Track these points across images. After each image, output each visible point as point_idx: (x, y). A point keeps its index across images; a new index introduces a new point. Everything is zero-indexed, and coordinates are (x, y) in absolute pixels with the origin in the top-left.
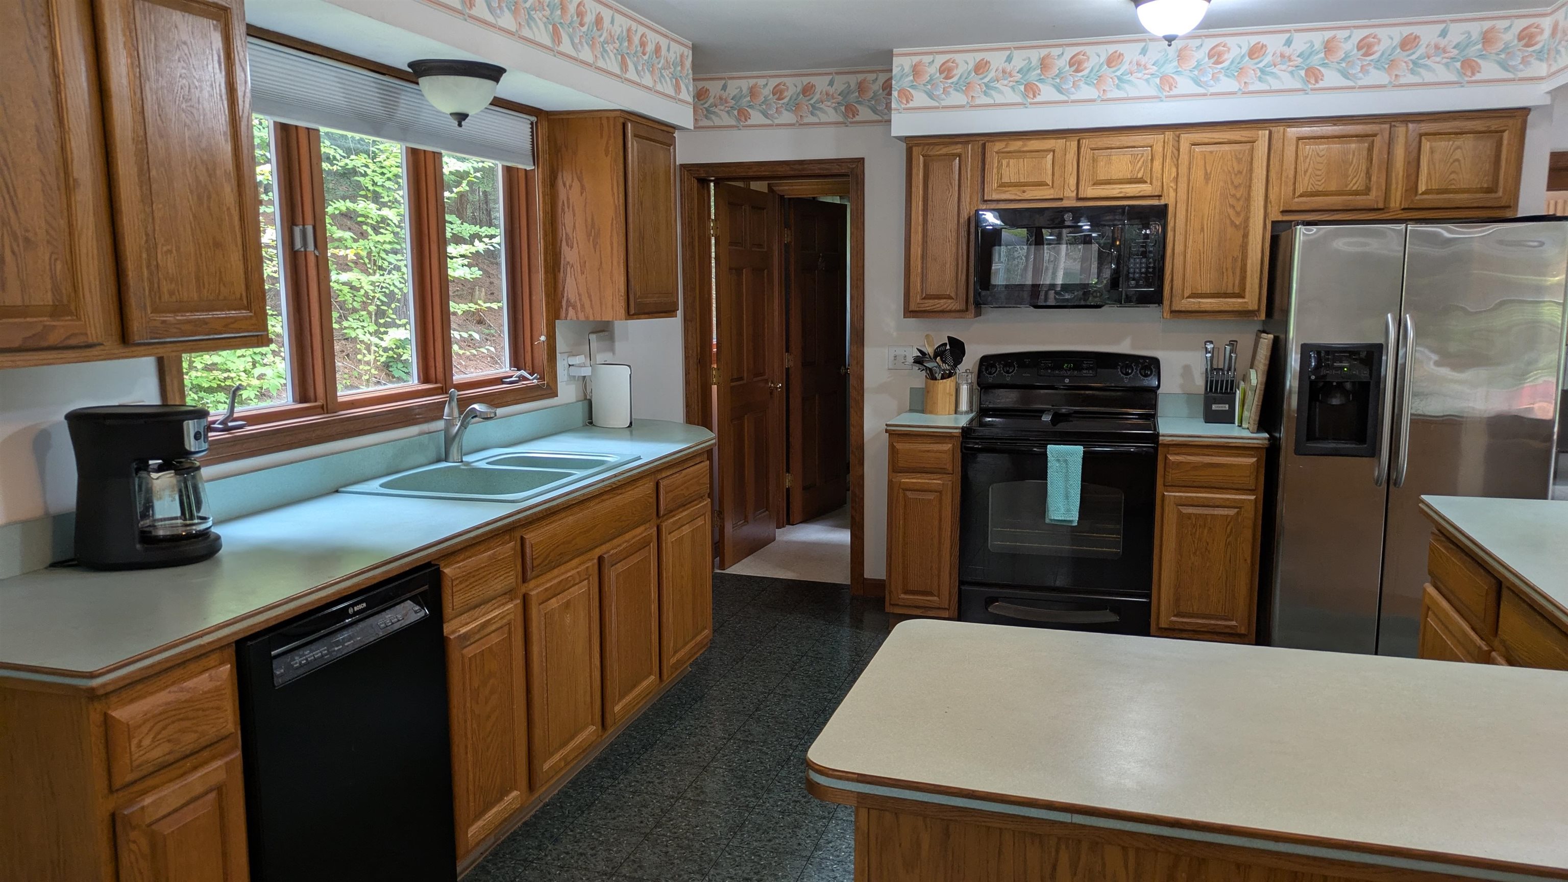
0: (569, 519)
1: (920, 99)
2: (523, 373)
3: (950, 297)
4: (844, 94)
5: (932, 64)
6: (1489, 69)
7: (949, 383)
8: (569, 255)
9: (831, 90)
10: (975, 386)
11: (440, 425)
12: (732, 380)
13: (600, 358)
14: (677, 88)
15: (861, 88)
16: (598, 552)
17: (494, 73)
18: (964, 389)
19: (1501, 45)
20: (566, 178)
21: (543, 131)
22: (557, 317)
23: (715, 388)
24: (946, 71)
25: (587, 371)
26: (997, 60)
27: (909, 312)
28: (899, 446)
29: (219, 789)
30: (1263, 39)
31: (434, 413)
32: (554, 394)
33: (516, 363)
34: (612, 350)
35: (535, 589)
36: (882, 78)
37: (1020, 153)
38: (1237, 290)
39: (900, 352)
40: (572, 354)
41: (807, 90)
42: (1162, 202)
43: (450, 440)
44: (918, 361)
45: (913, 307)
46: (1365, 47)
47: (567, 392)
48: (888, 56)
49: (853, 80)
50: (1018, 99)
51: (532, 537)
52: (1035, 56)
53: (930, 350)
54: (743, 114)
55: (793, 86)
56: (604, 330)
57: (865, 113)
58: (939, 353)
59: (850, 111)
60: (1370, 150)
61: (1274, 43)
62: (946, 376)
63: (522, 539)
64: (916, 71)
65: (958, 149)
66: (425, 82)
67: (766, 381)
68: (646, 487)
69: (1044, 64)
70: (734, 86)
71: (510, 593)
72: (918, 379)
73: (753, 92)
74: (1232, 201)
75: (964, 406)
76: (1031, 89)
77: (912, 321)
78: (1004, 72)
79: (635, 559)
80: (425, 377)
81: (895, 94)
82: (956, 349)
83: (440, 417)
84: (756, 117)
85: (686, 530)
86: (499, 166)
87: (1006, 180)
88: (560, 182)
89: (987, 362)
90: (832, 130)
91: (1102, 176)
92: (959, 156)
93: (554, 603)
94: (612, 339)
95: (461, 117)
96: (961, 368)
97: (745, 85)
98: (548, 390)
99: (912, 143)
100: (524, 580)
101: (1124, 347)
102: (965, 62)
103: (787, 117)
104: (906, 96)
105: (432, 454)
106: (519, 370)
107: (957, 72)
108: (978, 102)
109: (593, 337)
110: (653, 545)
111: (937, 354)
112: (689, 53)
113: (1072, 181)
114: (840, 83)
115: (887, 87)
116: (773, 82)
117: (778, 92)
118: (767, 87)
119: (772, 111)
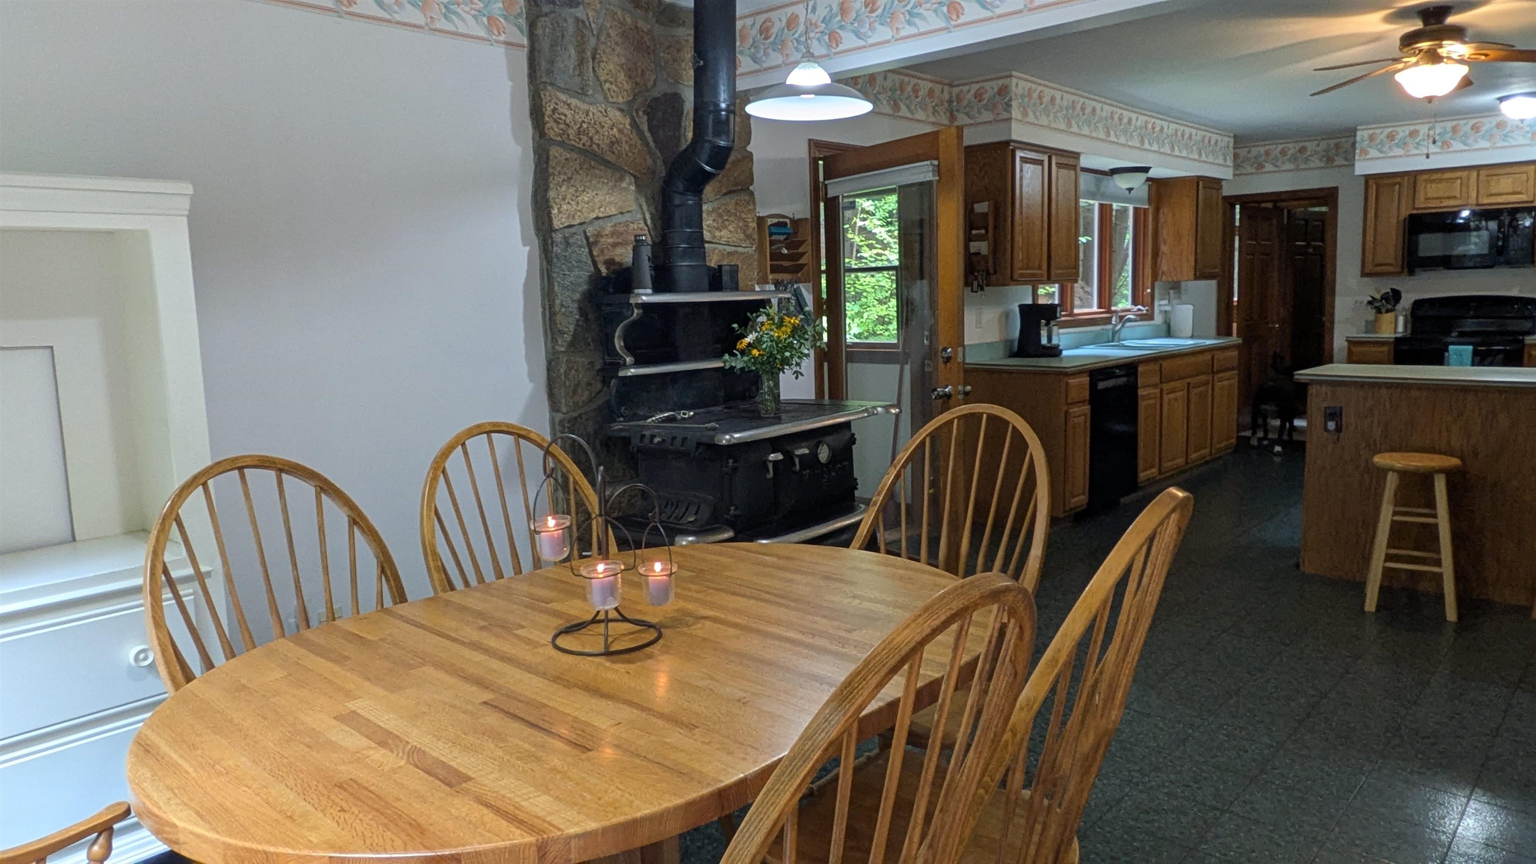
0: (1179, 361)
1: (1373, 153)
2: (1140, 307)
3: (1391, 265)
4: (1327, 151)
5: (1382, 134)
7: (1389, 317)
8: (1164, 248)
9: (1318, 149)
10: (1409, 318)
11: (1109, 327)
12: (1247, 320)
13: (1175, 302)
14: (1225, 160)
15: (1337, 146)
16: (1188, 380)
17: (1146, 170)
18: (1401, 319)
20: (1165, 212)
21: (1154, 189)
22: (1156, 280)
23: (1235, 325)
24: (1391, 137)
25: (1168, 308)
26: (1423, 129)
27: (1364, 274)
28: (1353, 349)
29: (1085, 415)
31: (1108, 321)
32: (1153, 319)
33: (1135, 303)
34: (1180, 298)
35: (1166, 387)
36: (1351, 140)
37: (1440, 181)
39: (1359, 298)
40: (1161, 299)
41: (1302, 150)
43: (1114, 333)
44: (1370, 303)
45: (1366, 271)
47: (1158, 319)
48: (1352, 132)
49: (1332, 142)
50: (1438, 150)
51: (1165, 364)
52: (1449, 125)
53: (1378, 296)
54: (1260, 166)
55: (1292, 148)
56: (1176, 286)
57: (1339, 161)
58: (1385, 297)
59: (1329, 160)
62: (1388, 311)
63: (1161, 365)
64: (1371, 138)
65: (1399, 180)
66: (1115, 176)
67: (1267, 323)
68: (1208, 356)
69: (1454, 130)
70: (1255, 151)
71: (1155, 386)
72: (1371, 314)
73: (1267, 153)
75: (1400, 328)
76: (1446, 144)
77: (1366, 279)
78: (1428, 135)
79: (1202, 389)
80: (1100, 307)
81: (1358, 151)
82: (1395, 296)
83: (1111, 323)
84: (1269, 167)
85: (1225, 383)
86: (1131, 208)
87: (1429, 195)
88: (1161, 212)
89: (1418, 304)
90: (1317, 172)
91: (1493, 192)
92: (1399, 183)
93: (1171, 396)
94: (1180, 292)
95: (1130, 190)
96: (1399, 307)
97: (1262, 150)
98: (1149, 316)
99: (1368, 178)
100: (1161, 382)
101: (1515, 293)
102: (1403, 132)
103: (1290, 166)
104: (1365, 152)
105: (1106, 339)
106: (1136, 305)
107: (1398, 137)
108: (1411, 153)
109: (1171, 291)
110: (1210, 386)
111: (1382, 298)
112: (1232, 140)
113: (1474, 195)
114: (1323, 145)
115: (1354, 144)
116: (1280, 147)
117: (1283, 153)
118: (1276, 150)
119: (1279, 163)
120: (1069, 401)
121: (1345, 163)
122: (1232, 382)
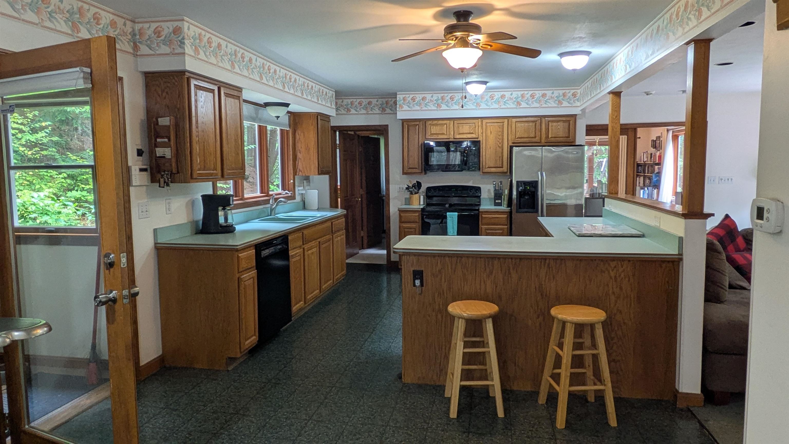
0: (314, 229)
1: (405, 107)
2: (287, 191)
3: (416, 168)
4: (382, 104)
5: (409, 97)
6: (565, 104)
7: (417, 195)
8: (299, 155)
9: (377, 103)
10: (425, 197)
11: (268, 206)
12: (345, 197)
13: (307, 188)
14: (331, 105)
15: (387, 103)
16: (319, 240)
17: (287, 105)
18: (422, 197)
19: (568, 97)
20: (299, 132)
21: (292, 118)
22: (296, 175)
23: (339, 199)
24: (413, 99)
25: (304, 192)
26: (428, 97)
27: (404, 173)
28: (402, 215)
29: (253, 278)
30: (505, 93)
31: (267, 202)
32: (295, 199)
33: (283, 189)
34: (309, 185)
35: (306, 247)
36: (394, 100)
37: (436, 125)
38: (501, 166)
39: (401, 186)
40: (299, 186)
41: (370, 103)
42: (479, 140)
43: (272, 210)
44: (407, 188)
45: (405, 171)
46: (532, 96)
47: (298, 198)
48: (394, 95)
49: (384, 100)
50: (435, 109)
51: (305, 232)
52: (440, 96)
53: (411, 185)
54: (349, 110)
55: (365, 102)
56: (307, 178)
57: (388, 111)
58: (414, 186)
59: (384, 110)
60: (535, 125)
61: (507, 94)
62: (416, 193)
63: (303, 233)
64: (404, 99)
65: (418, 123)
66: (268, 108)
67: (355, 198)
68: (329, 224)
69: (443, 98)
70: (345, 102)
71: (300, 247)
72: (407, 195)
73: (352, 103)
74: (498, 140)
75: (422, 203)
76: (439, 106)
77: (405, 176)
78: (431, 100)
79: (327, 244)
80: (262, 192)
81: (398, 106)
82: (418, 185)
83: (269, 203)
84: (353, 111)
85: (339, 238)
86: (278, 129)
87: (432, 132)
88: (297, 133)
89: (429, 189)
90: (378, 116)
91: (461, 132)
92: (418, 125)
93: (310, 252)
94: (309, 182)
95: (278, 117)
96: (421, 191)
97: (349, 101)
98: (293, 197)
99: (403, 121)
100: (303, 244)
101: (470, 184)
102: (419, 97)
103: (364, 112)
104: (401, 106)
105: (267, 214)
106: (284, 191)
107: (417, 100)
108: (423, 109)
109: (305, 181)
110: (331, 241)
111: (413, 186)
112: (334, 93)
113: (452, 133)
114: (380, 101)
115: (395, 103)
116: (358, 100)
117: (360, 104)
118: (356, 102)
119: (358, 110)
120: (241, 270)
121: (391, 112)
122: (342, 237)
